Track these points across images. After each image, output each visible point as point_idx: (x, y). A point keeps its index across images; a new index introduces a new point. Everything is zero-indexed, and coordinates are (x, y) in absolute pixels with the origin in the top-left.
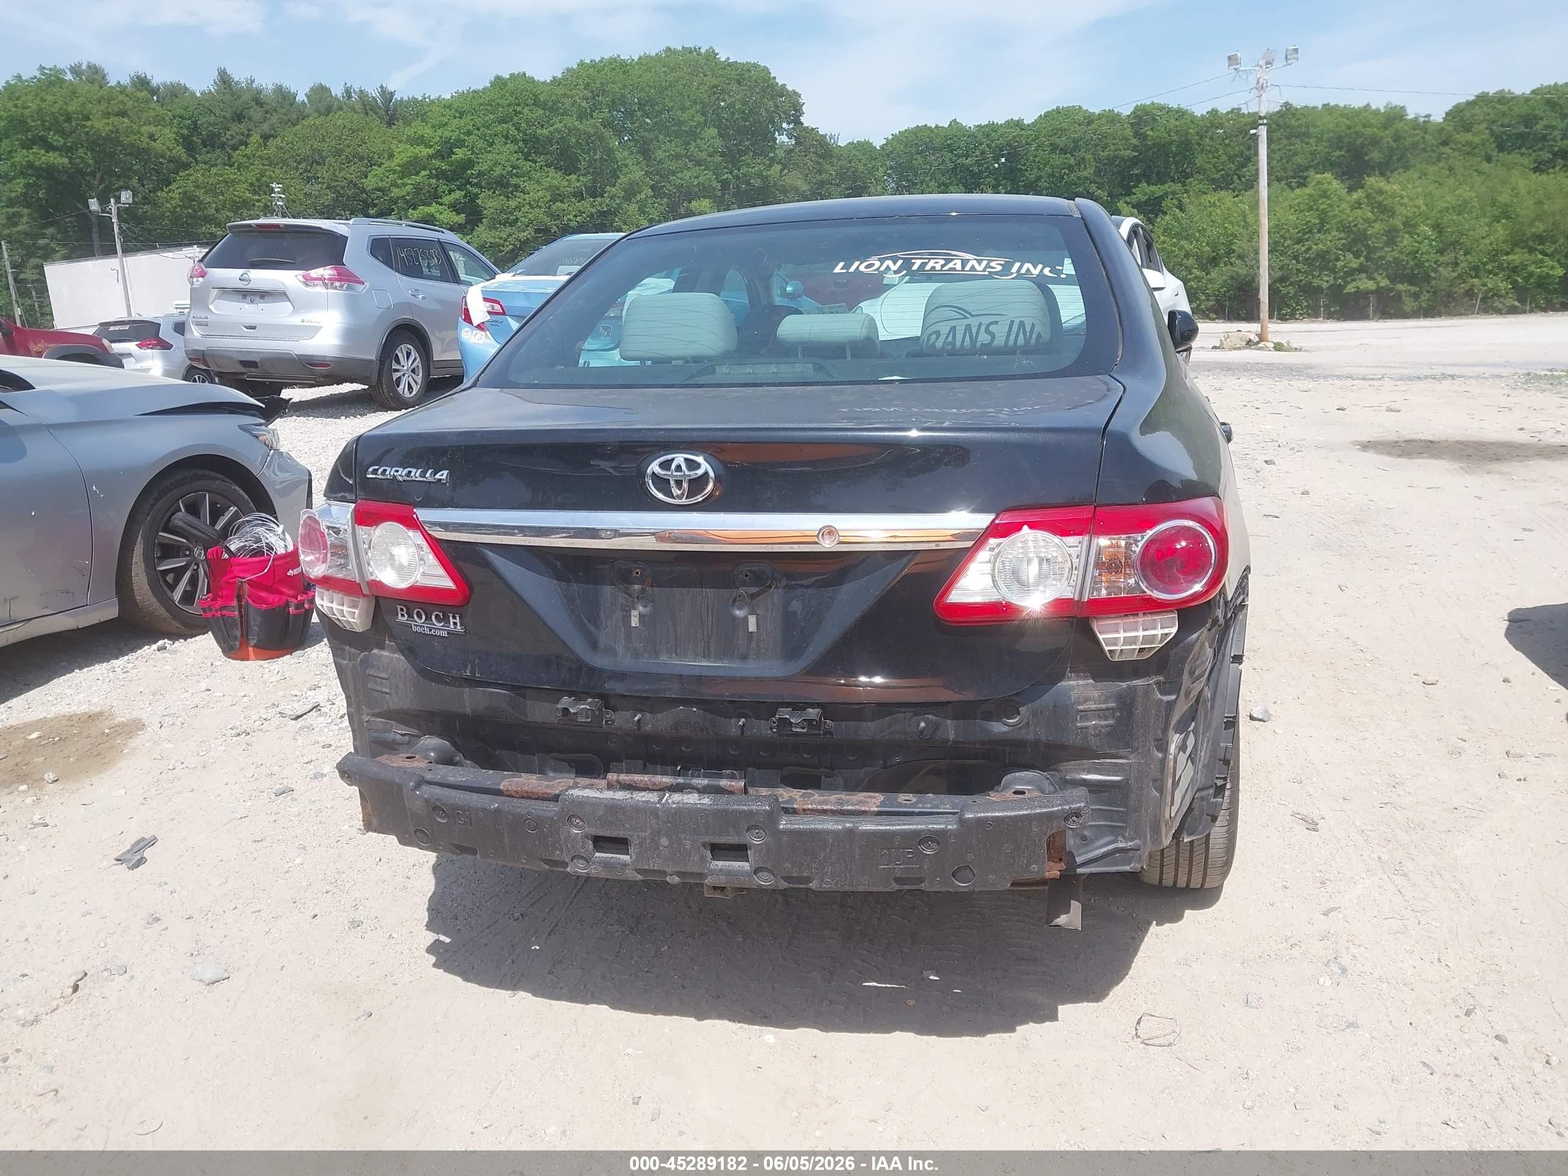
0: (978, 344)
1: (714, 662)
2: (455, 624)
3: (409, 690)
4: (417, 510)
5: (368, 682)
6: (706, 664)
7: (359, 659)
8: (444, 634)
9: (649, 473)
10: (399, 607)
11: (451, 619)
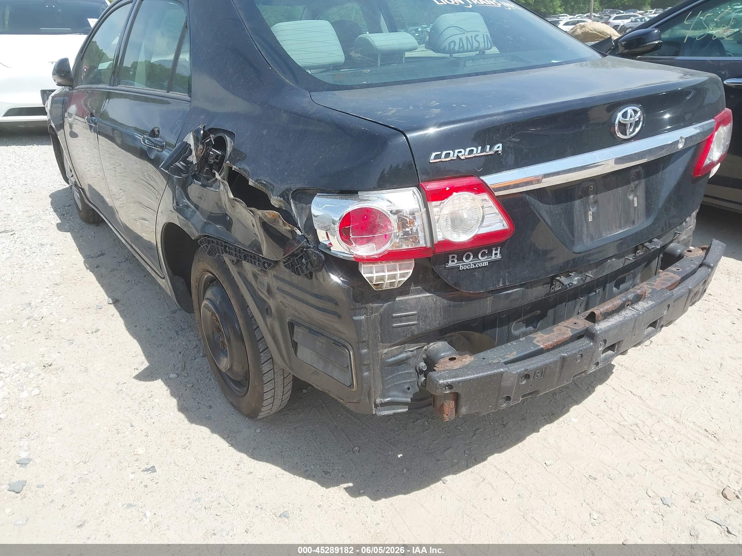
0: (474, 47)
1: (624, 229)
2: (496, 254)
3: (438, 315)
4: (482, 178)
5: (393, 323)
6: (621, 231)
7: (382, 310)
8: (486, 264)
9: (617, 122)
10: (450, 256)
11: (494, 252)
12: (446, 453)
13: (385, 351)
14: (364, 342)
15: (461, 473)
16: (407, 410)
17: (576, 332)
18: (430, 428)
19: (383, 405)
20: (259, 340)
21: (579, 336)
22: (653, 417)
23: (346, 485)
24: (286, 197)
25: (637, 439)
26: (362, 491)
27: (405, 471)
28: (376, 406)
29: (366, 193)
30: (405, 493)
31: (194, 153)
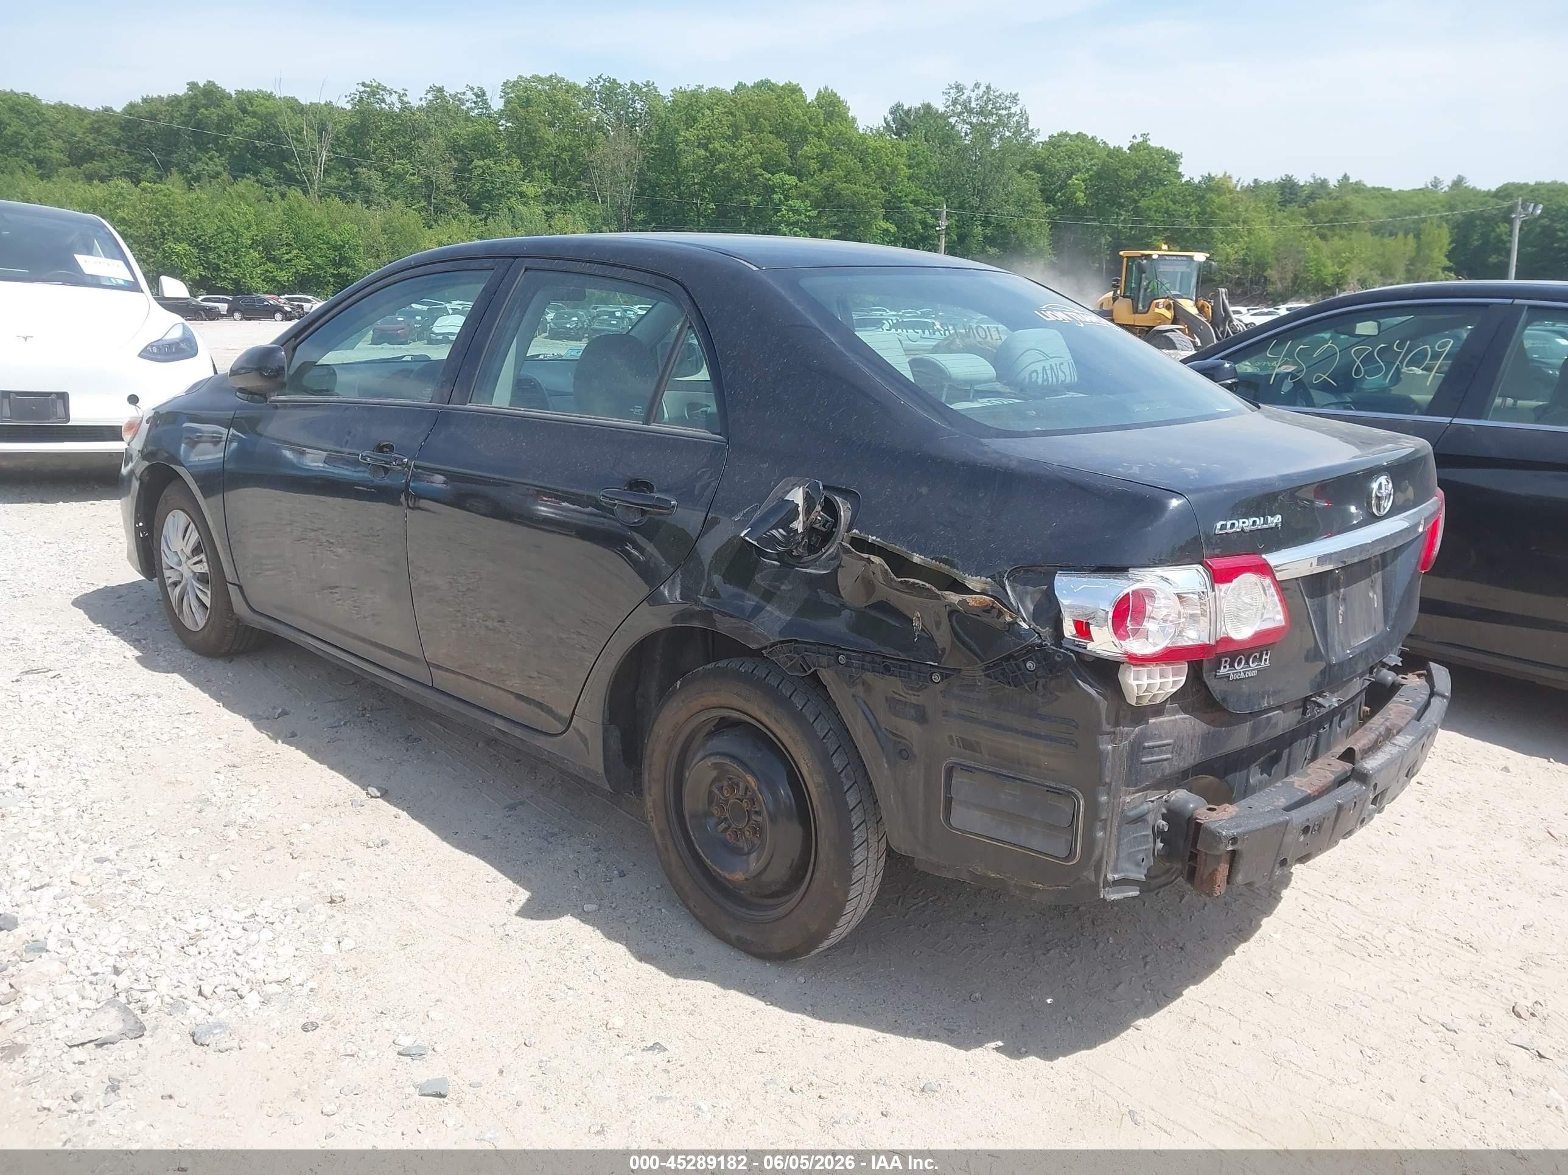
2: (1266, 660)
3: (1195, 746)
4: (1264, 556)
5: (1142, 756)
6: (1366, 640)
7: (1132, 736)
8: (1254, 673)
9: (1374, 495)
10: (1224, 660)
11: (1264, 657)
12: (1119, 990)
13: (1128, 799)
14: (1106, 783)
15: (1155, 1015)
16: (1138, 893)
17: (1337, 775)
18: (1073, 961)
19: (1116, 883)
20: (853, 809)
21: (1341, 781)
22: (1380, 926)
23: (993, 1045)
24: (997, 579)
25: (1372, 955)
26: (1024, 1049)
27: (1070, 1019)
28: (1106, 883)
29: (1142, 570)
30: (1089, 1048)
31: (801, 517)
